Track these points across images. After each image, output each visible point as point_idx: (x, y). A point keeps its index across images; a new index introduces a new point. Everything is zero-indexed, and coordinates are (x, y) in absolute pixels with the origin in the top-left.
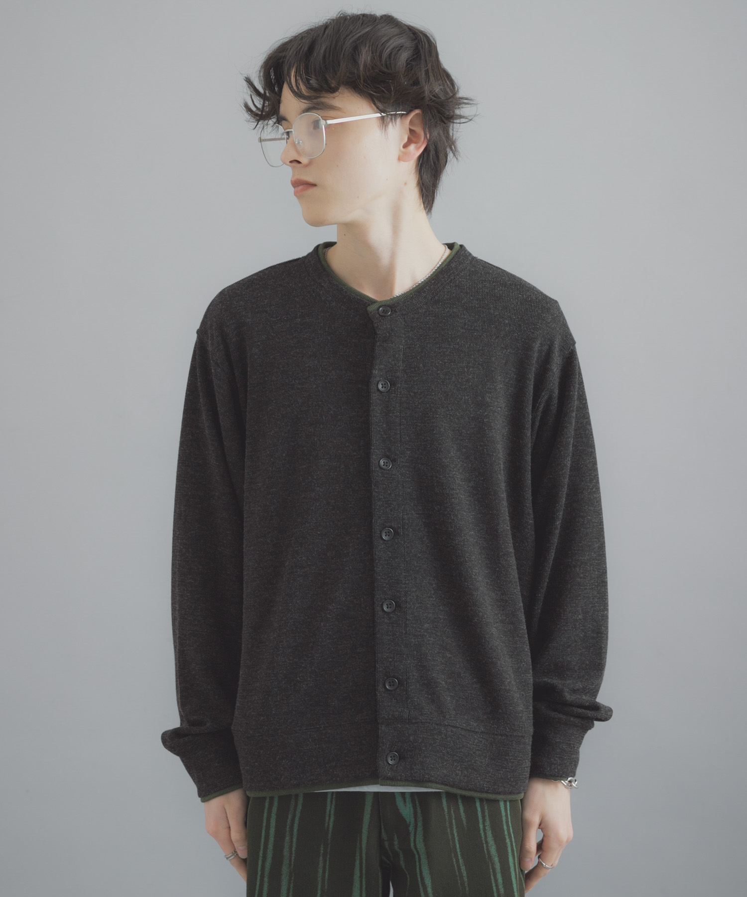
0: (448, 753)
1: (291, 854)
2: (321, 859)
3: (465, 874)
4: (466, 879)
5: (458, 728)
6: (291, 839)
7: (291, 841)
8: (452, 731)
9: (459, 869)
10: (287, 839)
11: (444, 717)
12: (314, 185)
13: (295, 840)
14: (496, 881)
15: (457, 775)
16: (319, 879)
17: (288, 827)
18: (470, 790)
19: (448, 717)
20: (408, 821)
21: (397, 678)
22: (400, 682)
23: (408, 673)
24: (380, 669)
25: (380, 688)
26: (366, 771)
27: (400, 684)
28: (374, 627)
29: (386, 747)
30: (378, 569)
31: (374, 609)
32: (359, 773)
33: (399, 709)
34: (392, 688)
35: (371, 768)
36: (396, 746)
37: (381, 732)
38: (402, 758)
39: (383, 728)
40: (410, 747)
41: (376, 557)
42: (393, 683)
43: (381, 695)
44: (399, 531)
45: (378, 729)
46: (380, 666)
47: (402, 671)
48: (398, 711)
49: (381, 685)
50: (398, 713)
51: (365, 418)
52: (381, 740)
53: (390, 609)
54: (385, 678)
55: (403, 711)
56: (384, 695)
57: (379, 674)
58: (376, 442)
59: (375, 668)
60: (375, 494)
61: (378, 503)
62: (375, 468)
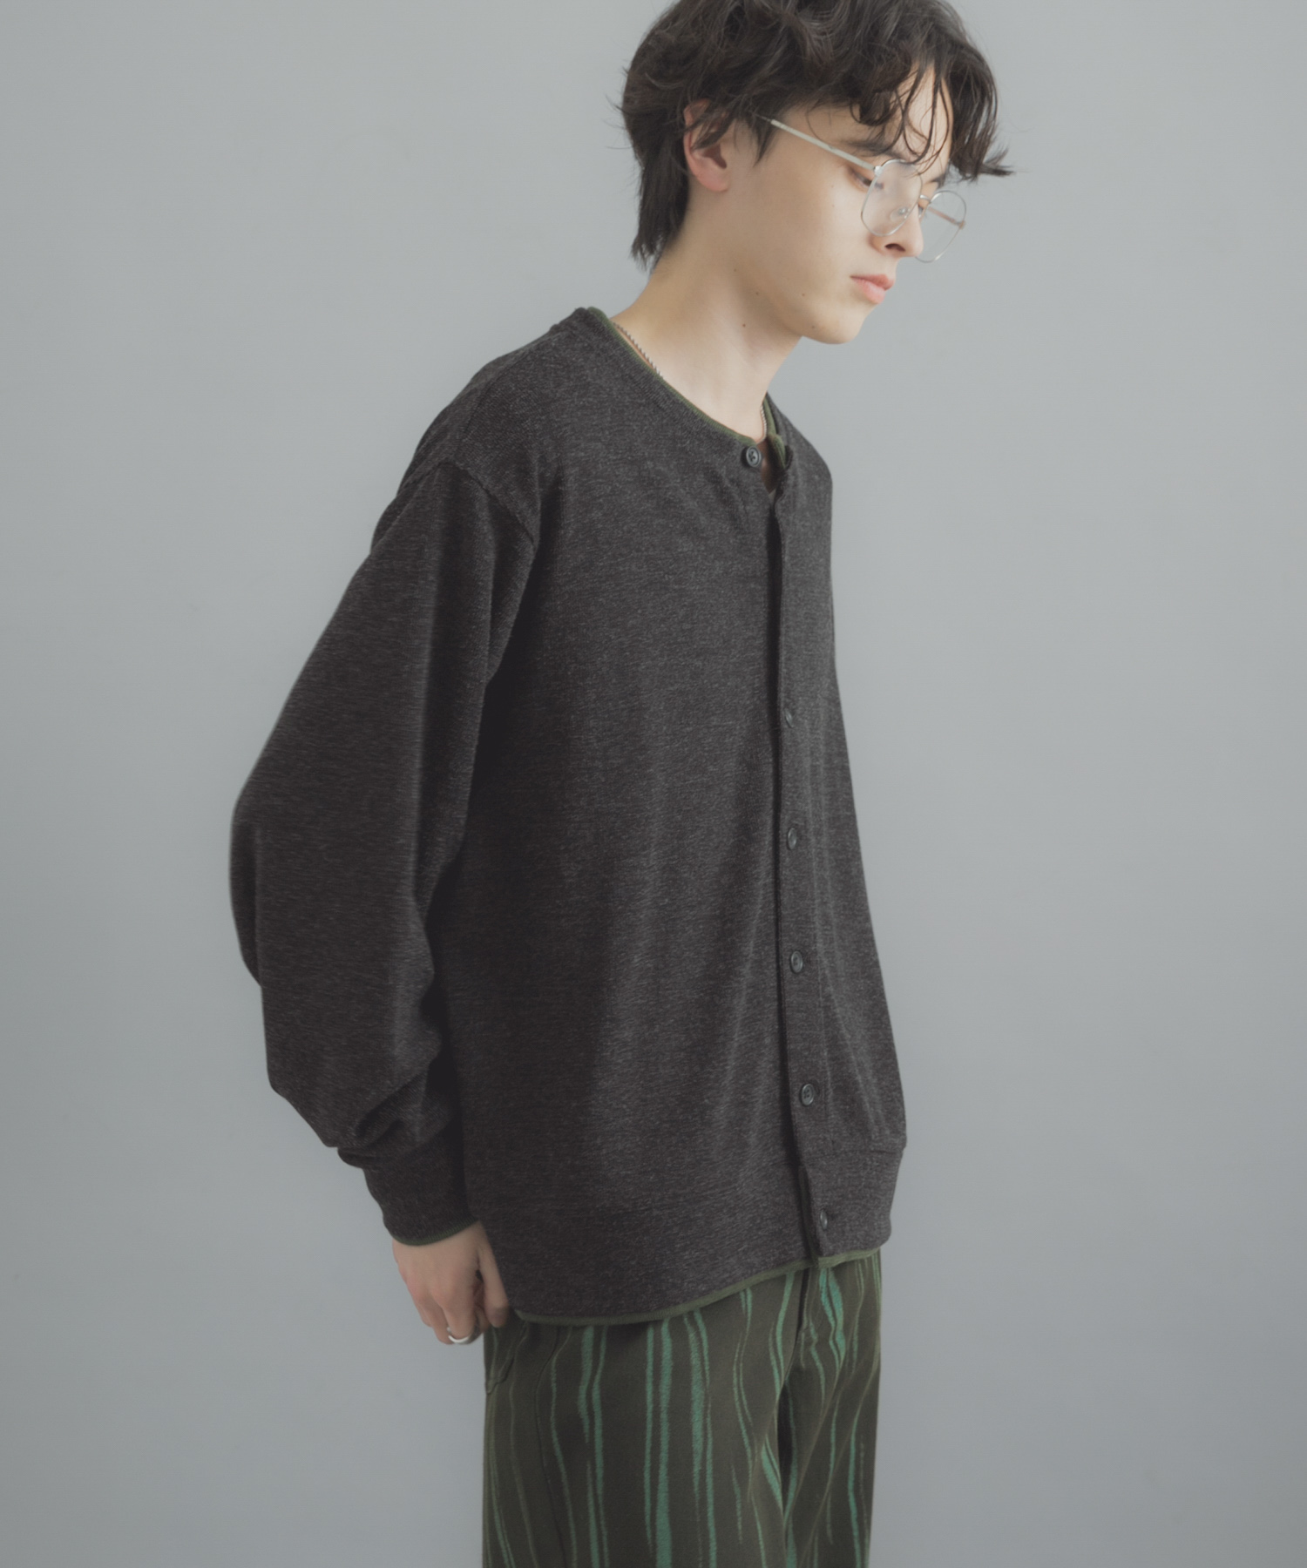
1: (702, 1360)
21: (814, 1084)
22: (818, 1089)
23: (826, 1072)
24: (794, 1071)
25: (795, 1104)
26: (791, 1249)
27: (819, 1093)
28: (780, 999)
29: (818, 1202)
30: (785, 899)
31: (779, 968)
32: (780, 1254)
33: (820, 1136)
34: (809, 1101)
35: (795, 1242)
36: (827, 1197)
37: (810, 1176)
38: (831, 1217)
39: (810, 1171)
40: (839, 1197)
41: (782, 878)
42: (810, 1093)
43: (798, 1116)
44: (803, 832)
45: (805, 1174)
46: (793, 1067)
47: (821, 1070)
48: (820, 1139)
49: (796, 1098)
50: (821, 1142)
51: (760, 641)
52: (813, 1191)
53: (800, 965)
54: (801, 1084)
55: (825, 1139)
56: (801, 1115)
57: (793, 1080)
58: (782, 680)
59: (784, 1070)
60: (784, 769)
61: (787, 786)
62: (784, 726)
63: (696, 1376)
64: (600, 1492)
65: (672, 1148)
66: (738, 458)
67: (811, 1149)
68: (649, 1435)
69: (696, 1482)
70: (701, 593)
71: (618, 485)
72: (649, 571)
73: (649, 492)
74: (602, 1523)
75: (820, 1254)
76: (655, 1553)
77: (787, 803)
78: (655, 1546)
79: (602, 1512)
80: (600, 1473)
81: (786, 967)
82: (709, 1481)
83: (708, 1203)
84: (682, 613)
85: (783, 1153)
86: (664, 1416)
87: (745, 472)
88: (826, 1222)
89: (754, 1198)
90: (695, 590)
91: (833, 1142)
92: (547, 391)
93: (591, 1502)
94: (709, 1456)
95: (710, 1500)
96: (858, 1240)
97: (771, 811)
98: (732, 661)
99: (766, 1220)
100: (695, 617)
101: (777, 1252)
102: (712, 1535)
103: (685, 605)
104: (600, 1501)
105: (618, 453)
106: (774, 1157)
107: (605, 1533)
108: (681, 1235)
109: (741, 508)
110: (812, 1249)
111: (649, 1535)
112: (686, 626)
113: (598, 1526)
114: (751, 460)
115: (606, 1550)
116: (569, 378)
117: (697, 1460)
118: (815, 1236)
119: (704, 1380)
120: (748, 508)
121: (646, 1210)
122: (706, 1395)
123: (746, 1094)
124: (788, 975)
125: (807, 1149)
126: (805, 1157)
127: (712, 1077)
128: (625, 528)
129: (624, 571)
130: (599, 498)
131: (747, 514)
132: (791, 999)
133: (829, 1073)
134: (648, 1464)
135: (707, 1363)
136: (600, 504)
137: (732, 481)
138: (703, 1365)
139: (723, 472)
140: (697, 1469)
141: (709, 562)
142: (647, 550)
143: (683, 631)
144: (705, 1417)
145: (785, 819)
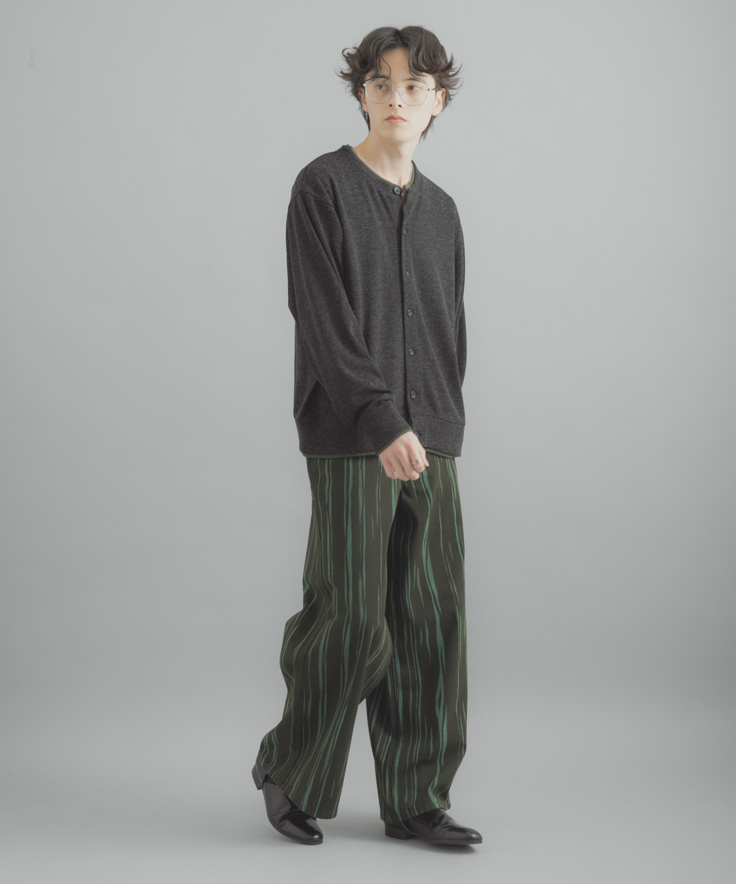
0: (438, 433)
1: (363, 481)
2: (377, 484)
3: (442, 488)
4: (442, 491)
5: (443, 420)
6: (362, 472)
8: (440, 421)
10: (360, 473)
11: (437, 413)
12: (406, 121)
13: (364, 473)
14: (454, 492)
15: (441, 445)
16: (377, 496)
18: (446, 453)
19: (438, 413)
21: (416, 392)
22: (417, 394)
23: (421, 389)
24: (409, 386)
25: (408, 396)
28: (405, 363)
29: (415, 428)
30: (407, 332)
31: (405, 354)
34: (414, 397)
36: (418, 427)
37: (412, 420)
38: (420, 434)
39: (412, 418)
40: (423, 428)
41: (406, 325)
42: (414, 394)
43: (409, 401)
44: (415, 311)
47: (418, 388)
48: (417, 409)
49: (409, 395)
51: (396, 249)
52: (413, 425)
53: (412, 353)
54: (411, 391)
55: (419, 410)
56: (411, 400)
57: (408, 389)
58: (404, 262)
59: (405, 385)
60: (405, 290)
61: (406, 295)
62: (404, 276)
63: (360, 486)
64: (331, 521)
66: (391, 191)
68: (345, 503)
69: (360, 518)
74: (331, 530)
76: (347, 539)
77: (406, 301)
78: (347, 537)
79: (331, 527)
80: (330, 515)
81: (407, 353)
82: (364, 518)
84: (366, 236)
86: (350, 497)
87: (394, 195)
91: (422, 411)
93: (328, 524)
94: (364, 511)
95: (364, 524)
96: (430, 445)
97: (400, 303)
102: (365, 535)
104: (331, 523)
107: (332, 533)
109: (390, 206)
111: (345, 534)
113: (330, 531)
114: (397, 192)
115: (332, 538)
117: (360, 512)
119: (363, 487)
120: (393, 206)
122: (363, 492)
124: (408, 356)
125: (412, 411)
126: (411, 414)
131: (392, 208)
132: (409, 364)
134: (345, 512)
135: (364, 482)
137: (387, 197)
138: (363, 482)
139: (384, 194)
140: (360, 514)
142: (355, 216)
144: (363, 499)
145: (406, 306)
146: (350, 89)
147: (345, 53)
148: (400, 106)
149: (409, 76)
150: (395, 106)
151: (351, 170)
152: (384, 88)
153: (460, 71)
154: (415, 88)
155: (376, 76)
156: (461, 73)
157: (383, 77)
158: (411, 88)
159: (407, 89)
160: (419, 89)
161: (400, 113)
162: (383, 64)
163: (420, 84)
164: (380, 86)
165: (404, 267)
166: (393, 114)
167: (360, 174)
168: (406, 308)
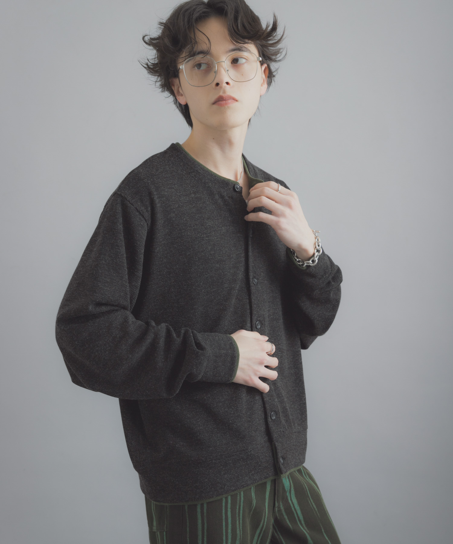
3: (315, 507)
6: (239, 521)
7: (240, 523)
9: (312, 505)
12: (237, 101)
17: (237, 514)
20: (286, 490)
21: (275, 411)
22: (277, 413)
23: (278, 406)
24: (268, 408)
25: (269, 420)
26: (270, 473)
27: (277, 415)
29: (280, 455)
32: (266, 474)
33: (279, 430)
34: (274, 418)
35: (271, 470)
36: (282, 452)
37: (277, 446)
38: (284, 459)
39: (276, 444)
40: (286, 451)
42: (274, 415)
43: (271, 424)
44: (263, 322)
45: (275, 445)
46: (267, 406)
47: (276, 406)
48: (279, 431)
49: (269, 418)
50: (279, 432)
52: (278, 451)
54: (271, 412)
55: (280, 431)
56: (272, 423)
57: (268, 411)
58: (251, 268)
59: (265, 408)
60: (253, 300)
61: (254, 306)
62: (252, 285)
65: (219, 438)
66: (232, 189)
67: (276, 436)
70: (217, 240)
71: (181, 204)
72: (195, 234)
73: (194, 205)
75: (282, 474)
77: (254, 312)
83: (234, 457)
84: (210, 248)
85: (267, 437)
87: (235, 194)
88: (282, 461)
89: (258, 455)
90: (214, 239)
91: (283, 432)
92: (154, 172)
96: (293, 465)
97: (249, 316)
98: (231, 263)
99: (263, 463)
100: (215, 249)
101: (265, 474)
103: (211, 245)
105: (181, 193)
106: (265, 439)
108: (224, 469)
109: (233, 207)
110: (278, 472)
112: (212, 252)
114: (237, 189)
116: (161, 168)
118: (280, 467)
120: (236, 206)
121: (211, 460)
123: (250, 418)
125: (275, 436)
127: (232, 412)
128: (184, 219)
129: (185, 235)
130: (174, 209)
131: (236, 209)
133: (279, 407)
136: (174, 211)
137: (229, 197)
139: (225, 194)
141: (220, 228)
142: (194, 226)
143: (211, 254)
145: (255, 318)
146: (158, 84)
147: (146, 39)
148: (227, 83)
149: (232, 47)
150: (222, 83)
151: (185, 172)
152: (203, 67)
153: (284, 37)
154: (242, 61)
155: (193, 54)
156: (284, 39)
157: (201, 52)
158: (235, 61)
159: (232, 63)
160: (244, 61)
161: (229, 91)
162: (200, 37)
163: (245, 54)
164: (199, 65)
165: (251, 274)
166: (221, 94)
167: (195, 176)
168: (254, 321)
